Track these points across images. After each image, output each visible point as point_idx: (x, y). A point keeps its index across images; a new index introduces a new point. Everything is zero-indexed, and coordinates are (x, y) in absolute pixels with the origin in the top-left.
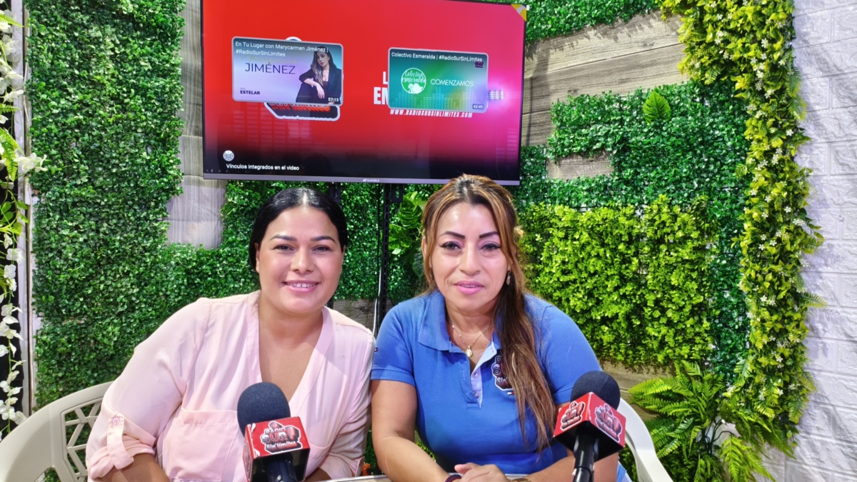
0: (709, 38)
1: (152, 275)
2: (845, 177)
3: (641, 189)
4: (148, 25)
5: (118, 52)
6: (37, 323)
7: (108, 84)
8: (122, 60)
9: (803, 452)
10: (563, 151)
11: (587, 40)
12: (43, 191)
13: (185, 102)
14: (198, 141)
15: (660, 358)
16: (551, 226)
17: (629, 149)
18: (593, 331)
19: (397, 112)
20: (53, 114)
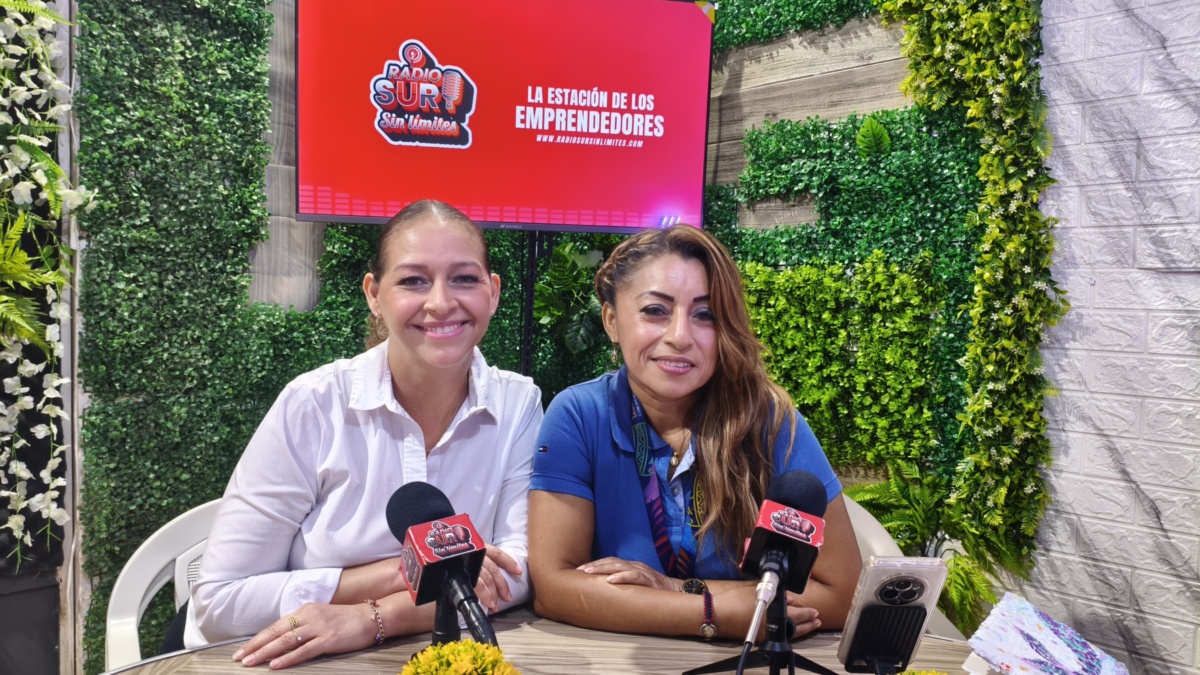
0: (937, 51)
1: (229, 342)
2: (1097, 230)
4: (227, 22)
5: (189, 56)
6: (83, 400)
7: (176, 97)
8: (194, 67)
9: (1041, 573)
10: (758, 192)
11: (790, 49)
12: (93, 233)
13: (273, 122)
14: (289, 173)
15: (870, 456)
17: (839, 191)
19: (545, 139)
20: (106, 135)
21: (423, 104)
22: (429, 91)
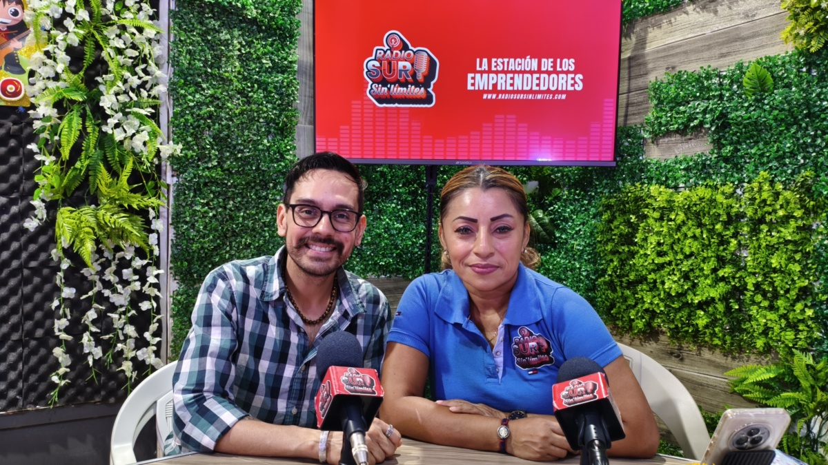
0: (814, 2)
3: (742, 167)
4: (269, 27)
5: (243, 52)
6: (173, 285)
7: (235, 80)
8: (247, 59)
10: (660, 130)
11: (685, 15)
12: (181, 173)
13: (301, 95)
14: (310, 130)
15: (760, 344)
16: (647, 206)
17: (729, 125)
18: (689, 316)
19: (489, 97)
20: (189, 107)
21: (400, 76)
22: (405, 67)
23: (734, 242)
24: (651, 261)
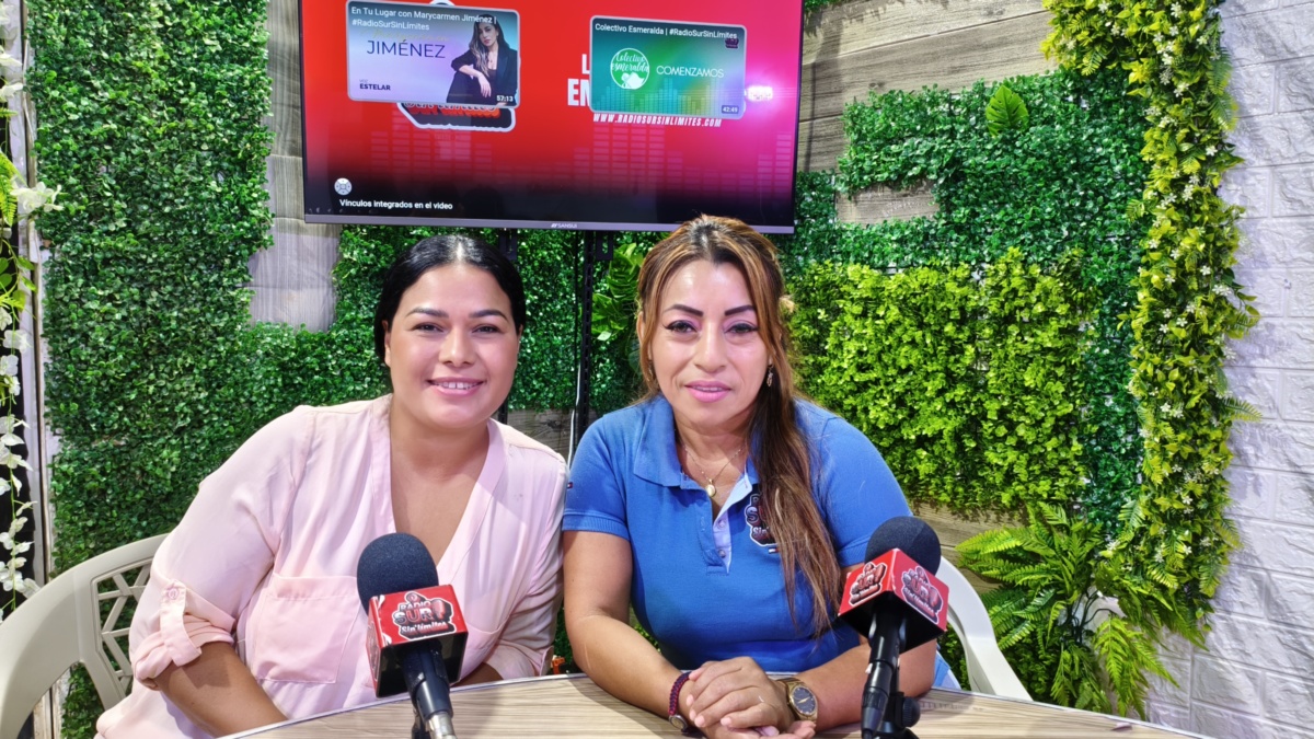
0: (1090, 2)
1: (229, 371)
2: (1295, 220)
3: (982, 239)
5: (169, 23)
6: (53, 445)
7: (154, 74)
8: (176, 37)
10: (861, 179)
11: (900, 4)
12: (58, 242)
13: (274, 103)
14: (296, 163)
15: (1006, 498)
16: (841, 297)
17: (964, 176)
18: (904, 457)
19: (604, 118)
20: (70, 121)
23: (970, 350)
24: (848, 379)
